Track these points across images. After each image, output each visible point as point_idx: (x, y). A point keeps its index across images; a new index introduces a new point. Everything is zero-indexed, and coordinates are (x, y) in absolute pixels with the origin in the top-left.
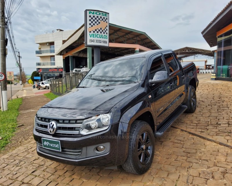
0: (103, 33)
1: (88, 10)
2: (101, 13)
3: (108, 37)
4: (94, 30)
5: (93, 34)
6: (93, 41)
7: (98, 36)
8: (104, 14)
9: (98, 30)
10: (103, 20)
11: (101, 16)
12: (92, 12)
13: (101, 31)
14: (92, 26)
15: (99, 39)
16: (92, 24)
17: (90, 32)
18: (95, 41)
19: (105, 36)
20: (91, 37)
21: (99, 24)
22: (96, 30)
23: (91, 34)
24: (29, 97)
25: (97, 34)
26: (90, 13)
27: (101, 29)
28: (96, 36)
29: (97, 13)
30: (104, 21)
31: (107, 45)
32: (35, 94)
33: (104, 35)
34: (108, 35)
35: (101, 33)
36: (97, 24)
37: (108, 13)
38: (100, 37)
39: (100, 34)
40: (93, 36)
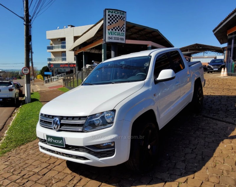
0: (120, 30)
1: (107, 9)
2: (119, 12)
3: (125, 34)
4: (113, 28)
5: (111, 32)
6: (111, 38)
7: (116, 33)
8: (122, 13)
9: (116, 28)
10: (120, 18)
11: (119, 14)
12: (111, 11)
13: (119, 29)
14: (111, 24)
15: (117, 36)
16: (111, 23)
17: (109, 30)
18: (113, 38)
19: (122, 34)
20: (109, 34)
21: (117, 22)
22: (114, 28)
23: (109, 31)
24: (44, 91)
25: (115, 31)
26: (109, 12)
27: (119, 27)
28: (114, 34)
29: (116, 12)
30: (122, 20)
31: (123, 42)
32: (49, 89)
33: (121, 32)
34: (125, 32)
35: (119, 30)
36: (116, 23)
37: (126, 12)
38: (118, 34)
39: (118, 32)
40: (111, 33)
